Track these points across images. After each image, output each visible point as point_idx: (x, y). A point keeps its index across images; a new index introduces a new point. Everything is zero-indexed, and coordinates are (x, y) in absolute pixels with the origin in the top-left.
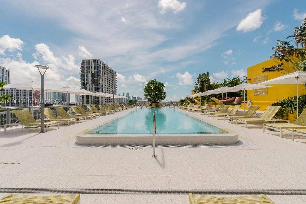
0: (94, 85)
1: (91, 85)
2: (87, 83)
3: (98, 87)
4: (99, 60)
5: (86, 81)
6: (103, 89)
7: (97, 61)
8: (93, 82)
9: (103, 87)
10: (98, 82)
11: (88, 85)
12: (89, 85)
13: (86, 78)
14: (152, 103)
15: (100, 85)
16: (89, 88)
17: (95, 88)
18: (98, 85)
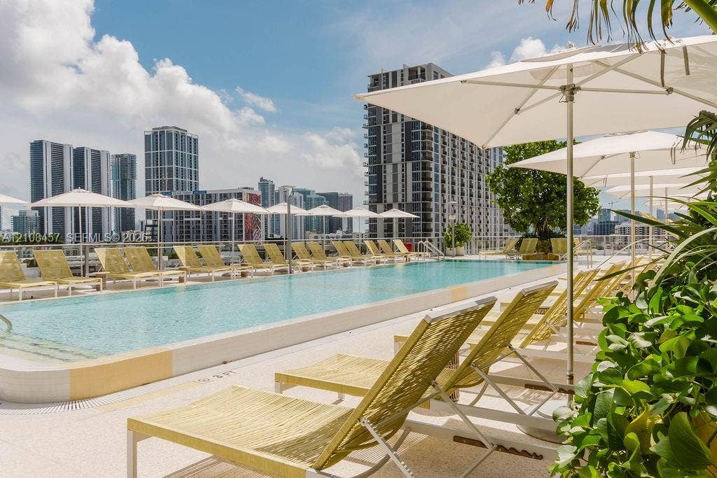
0: (410, 165)
1: (400, 167)
2: (388, 160)
3: (424, 174)
4: (430, 65)
5: (382, 153)
6: (443, 181)
7: (423, 71)
8: (409, 155)
9: (443, 172)
10: (424, 154)
11: (389, 168)
12: (395, 166)
13: (385, 142)
14: (527, 236)
15: (432, 165)
16: (395, 177)
17: (415, 176)
18: (425, 166)
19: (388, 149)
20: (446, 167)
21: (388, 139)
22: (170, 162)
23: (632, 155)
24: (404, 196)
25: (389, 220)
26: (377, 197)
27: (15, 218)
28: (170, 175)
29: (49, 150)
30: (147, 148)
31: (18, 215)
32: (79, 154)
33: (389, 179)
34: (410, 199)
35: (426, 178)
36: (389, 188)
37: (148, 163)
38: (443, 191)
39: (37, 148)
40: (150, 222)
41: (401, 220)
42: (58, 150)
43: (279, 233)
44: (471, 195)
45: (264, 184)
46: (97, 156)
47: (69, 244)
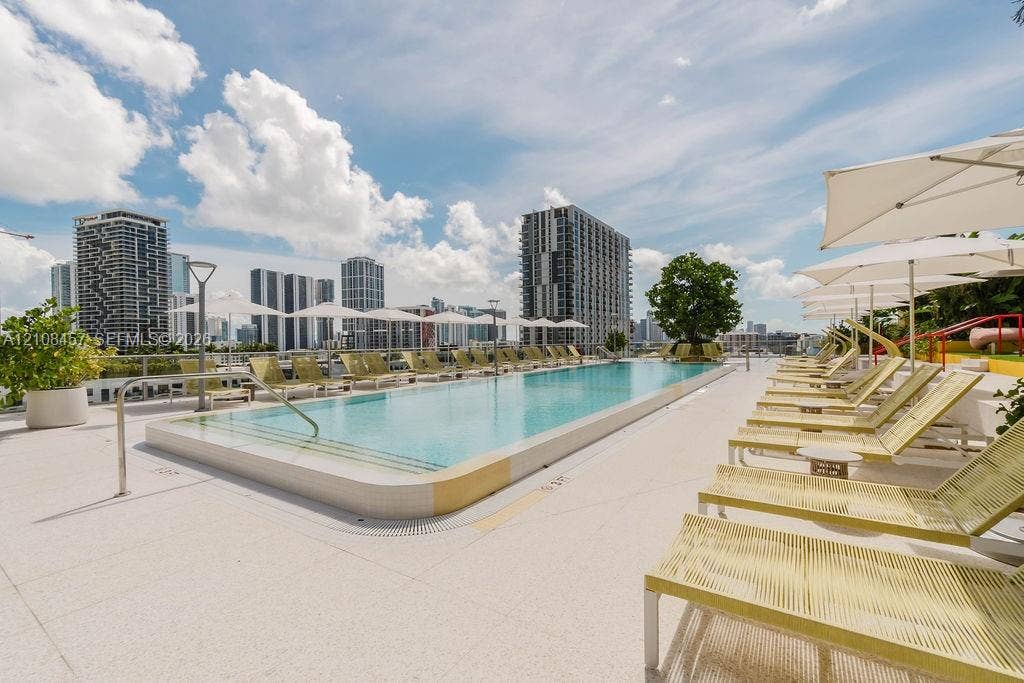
0: (556, 286)
1: (548, 288)
2: (539, 282)
3: (567, 294)
4: (572, 206)
5: (534, 277)
6: (583, 299)
7: (566, 211)
8: (555, 278)
9: (582, 291)
10: (567, 277)
11: (539, 289)
12: (544, 287)
13: (535, 268)
14: (680, 342)
15: (574, 287)
16: (544, 296)
17: (560, 295)
18: (568, 287)
19: (539, 273)
20: (585, 288)
21: (538, 266)
22: (362, 286)
23: (912, 262)
24: (552, 311)
25: (539, 329)
26: (530, 311)
27: (238, 331)
28: (362, 295)
29: (265, 274)
30: (343, 274)
31: (241, 328)
32: (289, 280)
33: (539, 297)
34: (556, 314)
35: (569, 296)
36: (540, 305)
37: (344, 287)
38: (583, 307)
39: (256, 275)
40: (346, 333)
41: (549, 329)
42: (272, 276)
43: (447, 341)
44: (604, 310)
45: (436, 302)
46: (303, 280)
47: (282, 351)
